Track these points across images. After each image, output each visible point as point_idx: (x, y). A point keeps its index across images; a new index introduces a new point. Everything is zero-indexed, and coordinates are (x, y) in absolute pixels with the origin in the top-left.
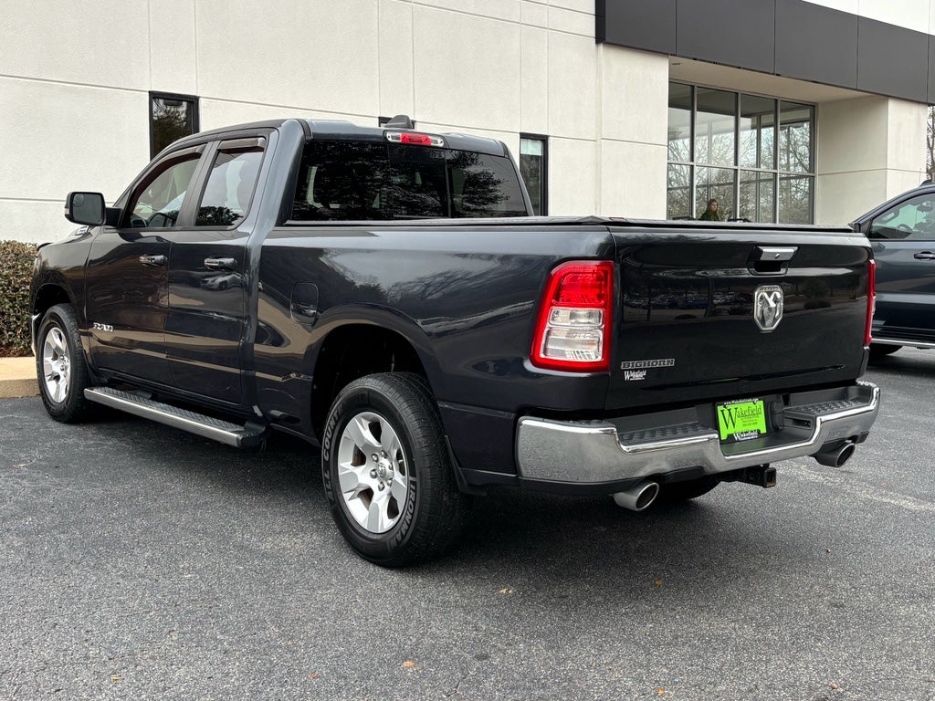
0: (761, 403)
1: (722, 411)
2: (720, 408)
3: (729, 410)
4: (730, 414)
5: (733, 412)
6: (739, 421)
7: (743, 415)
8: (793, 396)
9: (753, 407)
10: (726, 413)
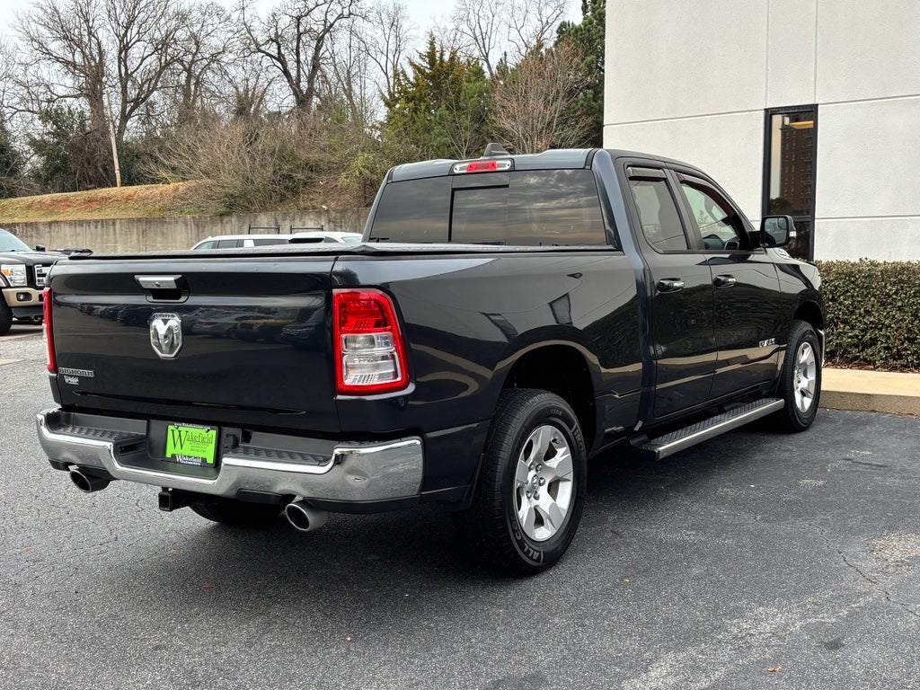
0: (213, 433)
1: (173, 431)
2: (171, 427)
3: (180, 431)
4: (180, 435)
5: (183, 434)
6: (187, 444)
7: (193, 440)
8: (256, 435)
9: (205, 434)
10: (176, 433)
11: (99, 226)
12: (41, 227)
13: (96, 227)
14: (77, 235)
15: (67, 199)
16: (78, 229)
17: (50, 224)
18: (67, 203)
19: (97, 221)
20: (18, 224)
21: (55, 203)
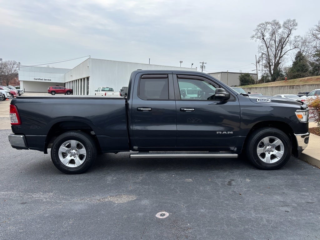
11: (317, 86)
12: (301, 86)
13: (316, 86)
14: (310, 88)
15: (312, 78)
16: (311, 87)
17: (303, 85)
18: (311, 79)
19: (316, 84)
20: (295, 85)
21: (308, 80)
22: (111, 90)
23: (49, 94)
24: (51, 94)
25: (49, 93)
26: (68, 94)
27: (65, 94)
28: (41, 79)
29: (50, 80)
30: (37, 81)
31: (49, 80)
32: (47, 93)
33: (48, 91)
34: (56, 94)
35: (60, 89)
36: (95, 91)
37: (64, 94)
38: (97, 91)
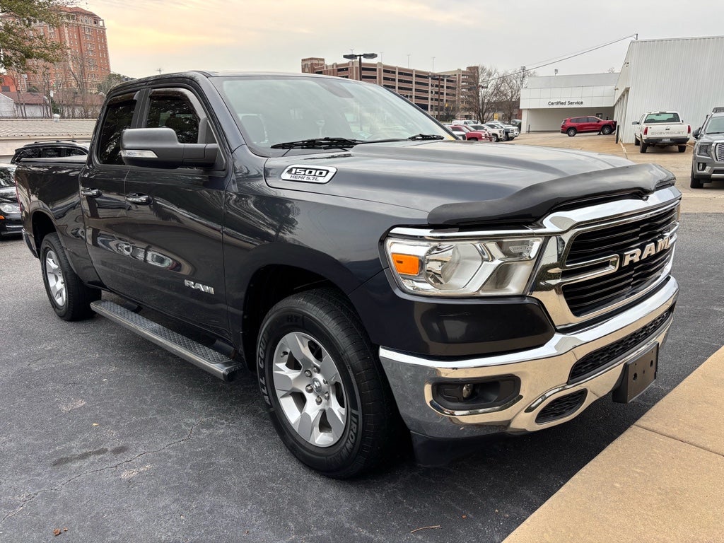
22: (675, 118)
23: (563, 134)
24: (567, 135)
25: (562, 132)
26: (604, 134)
27: (600, 134)
28: (562, 103)
29: (582, 103)
30: (555, 106)
31: (578, 103)
32: (558, 131)
33: (560, 129)
34: (577, 135)
35: (588, 122)
36: (634, 123)
37: (597, 133)
38: (638, 123)
